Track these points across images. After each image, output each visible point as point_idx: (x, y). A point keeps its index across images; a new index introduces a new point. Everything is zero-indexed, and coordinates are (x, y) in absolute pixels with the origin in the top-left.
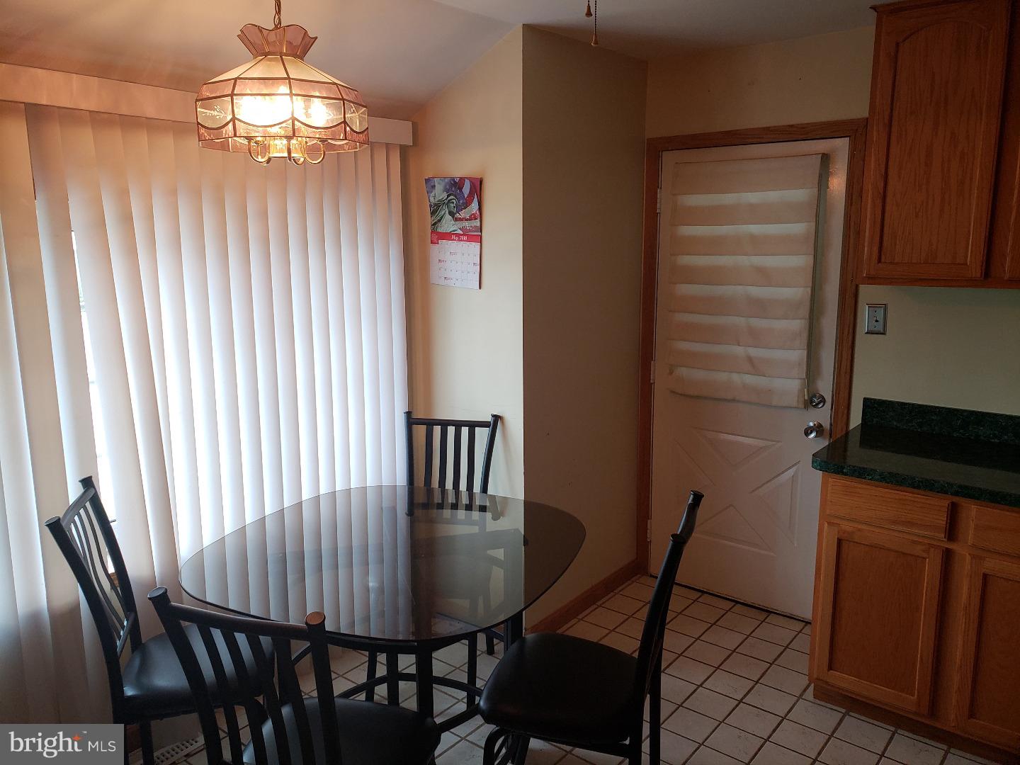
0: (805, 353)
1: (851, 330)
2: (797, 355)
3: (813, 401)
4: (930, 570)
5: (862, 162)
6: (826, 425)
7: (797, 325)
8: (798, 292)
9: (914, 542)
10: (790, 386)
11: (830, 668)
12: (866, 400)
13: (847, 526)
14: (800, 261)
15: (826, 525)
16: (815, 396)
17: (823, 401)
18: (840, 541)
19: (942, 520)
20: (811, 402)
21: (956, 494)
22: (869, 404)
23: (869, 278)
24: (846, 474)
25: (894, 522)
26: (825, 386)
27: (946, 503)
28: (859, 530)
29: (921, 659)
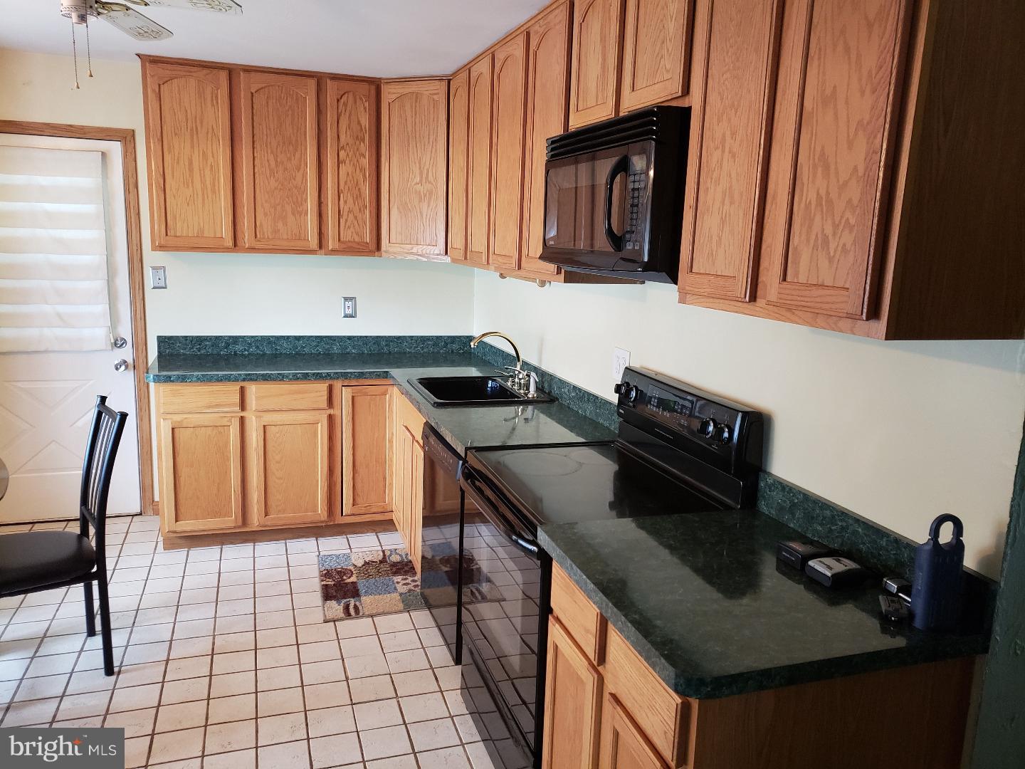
0: (108, 306)
1: (141, 287)
2: (102, 308)
3: (118, 343)
4: (234, 431)
5: (134, 162)
6: (130, 361)
7: (99, 284)
8: (96, 259)
9: (222, 417)
10: (99, 334)
11: (176, 521)
12: (159, 338)
13: (177, 418)
14: (95, 234)
15: (162, 420)
16: (117, 340)
17: (125, 342)
18: (173, 429)
19: (237, 399)
20: (116, 344)
21: (244, 380)
22: (162, 341)
23: (160, 247)
24: (173, 381)
25: (209, 407)
26: (126, 331)
27: (238, 388)
28: (186, 418)
29: (234, 491)
